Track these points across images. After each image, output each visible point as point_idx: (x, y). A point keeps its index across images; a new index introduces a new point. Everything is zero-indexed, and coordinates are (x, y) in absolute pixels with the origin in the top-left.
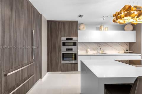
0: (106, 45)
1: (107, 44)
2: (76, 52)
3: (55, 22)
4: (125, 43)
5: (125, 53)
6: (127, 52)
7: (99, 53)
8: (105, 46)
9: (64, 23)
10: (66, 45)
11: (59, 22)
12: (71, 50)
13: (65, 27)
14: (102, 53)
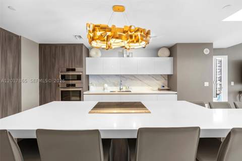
0: (133, 78)
1: (135, 77)
2: (80, 89)
3: (50, 46)
4: (161, 75)
5: (159, 90)
6: (163, 88)
7: (122, 90)
8: (132, 80)
9: (63, 47)
10: (66, 79)
11: (56, 46)
12: (74, 85)
13: (65, 53)
14: (127, 90)
